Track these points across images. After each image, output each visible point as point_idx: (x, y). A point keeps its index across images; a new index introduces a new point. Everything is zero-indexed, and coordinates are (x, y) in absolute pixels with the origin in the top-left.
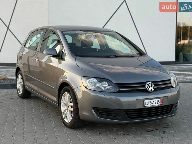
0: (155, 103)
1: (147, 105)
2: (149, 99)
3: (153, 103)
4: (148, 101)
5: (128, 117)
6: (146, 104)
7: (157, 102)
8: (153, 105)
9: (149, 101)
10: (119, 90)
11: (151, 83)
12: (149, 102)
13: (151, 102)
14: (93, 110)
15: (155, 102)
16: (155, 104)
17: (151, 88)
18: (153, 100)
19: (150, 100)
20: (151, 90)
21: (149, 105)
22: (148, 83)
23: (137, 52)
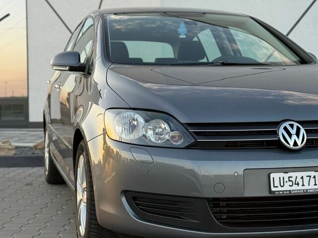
0: (306, 183)
1: (280, 189)
2: (286, 170)
3: (301, 184)
4: (282, 175)
5: (220, 222)
6: (277, 184)
7: (312, 180)
8: (300, 187)
9: (286, 176)
10: (193, 140)
11: (296, 125)
12: (286, 179)
13: (293, 179)
14: (124, 199)
15: (306, 180)
16: (306, 187)
17: (294, 137)
18: (299, 174)
19: (290, 174)
20: (295, 144)
21: (287, 187)
22: (287, 124)
23: (295, 59)
